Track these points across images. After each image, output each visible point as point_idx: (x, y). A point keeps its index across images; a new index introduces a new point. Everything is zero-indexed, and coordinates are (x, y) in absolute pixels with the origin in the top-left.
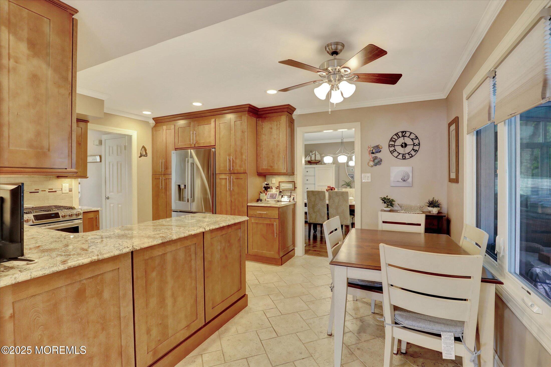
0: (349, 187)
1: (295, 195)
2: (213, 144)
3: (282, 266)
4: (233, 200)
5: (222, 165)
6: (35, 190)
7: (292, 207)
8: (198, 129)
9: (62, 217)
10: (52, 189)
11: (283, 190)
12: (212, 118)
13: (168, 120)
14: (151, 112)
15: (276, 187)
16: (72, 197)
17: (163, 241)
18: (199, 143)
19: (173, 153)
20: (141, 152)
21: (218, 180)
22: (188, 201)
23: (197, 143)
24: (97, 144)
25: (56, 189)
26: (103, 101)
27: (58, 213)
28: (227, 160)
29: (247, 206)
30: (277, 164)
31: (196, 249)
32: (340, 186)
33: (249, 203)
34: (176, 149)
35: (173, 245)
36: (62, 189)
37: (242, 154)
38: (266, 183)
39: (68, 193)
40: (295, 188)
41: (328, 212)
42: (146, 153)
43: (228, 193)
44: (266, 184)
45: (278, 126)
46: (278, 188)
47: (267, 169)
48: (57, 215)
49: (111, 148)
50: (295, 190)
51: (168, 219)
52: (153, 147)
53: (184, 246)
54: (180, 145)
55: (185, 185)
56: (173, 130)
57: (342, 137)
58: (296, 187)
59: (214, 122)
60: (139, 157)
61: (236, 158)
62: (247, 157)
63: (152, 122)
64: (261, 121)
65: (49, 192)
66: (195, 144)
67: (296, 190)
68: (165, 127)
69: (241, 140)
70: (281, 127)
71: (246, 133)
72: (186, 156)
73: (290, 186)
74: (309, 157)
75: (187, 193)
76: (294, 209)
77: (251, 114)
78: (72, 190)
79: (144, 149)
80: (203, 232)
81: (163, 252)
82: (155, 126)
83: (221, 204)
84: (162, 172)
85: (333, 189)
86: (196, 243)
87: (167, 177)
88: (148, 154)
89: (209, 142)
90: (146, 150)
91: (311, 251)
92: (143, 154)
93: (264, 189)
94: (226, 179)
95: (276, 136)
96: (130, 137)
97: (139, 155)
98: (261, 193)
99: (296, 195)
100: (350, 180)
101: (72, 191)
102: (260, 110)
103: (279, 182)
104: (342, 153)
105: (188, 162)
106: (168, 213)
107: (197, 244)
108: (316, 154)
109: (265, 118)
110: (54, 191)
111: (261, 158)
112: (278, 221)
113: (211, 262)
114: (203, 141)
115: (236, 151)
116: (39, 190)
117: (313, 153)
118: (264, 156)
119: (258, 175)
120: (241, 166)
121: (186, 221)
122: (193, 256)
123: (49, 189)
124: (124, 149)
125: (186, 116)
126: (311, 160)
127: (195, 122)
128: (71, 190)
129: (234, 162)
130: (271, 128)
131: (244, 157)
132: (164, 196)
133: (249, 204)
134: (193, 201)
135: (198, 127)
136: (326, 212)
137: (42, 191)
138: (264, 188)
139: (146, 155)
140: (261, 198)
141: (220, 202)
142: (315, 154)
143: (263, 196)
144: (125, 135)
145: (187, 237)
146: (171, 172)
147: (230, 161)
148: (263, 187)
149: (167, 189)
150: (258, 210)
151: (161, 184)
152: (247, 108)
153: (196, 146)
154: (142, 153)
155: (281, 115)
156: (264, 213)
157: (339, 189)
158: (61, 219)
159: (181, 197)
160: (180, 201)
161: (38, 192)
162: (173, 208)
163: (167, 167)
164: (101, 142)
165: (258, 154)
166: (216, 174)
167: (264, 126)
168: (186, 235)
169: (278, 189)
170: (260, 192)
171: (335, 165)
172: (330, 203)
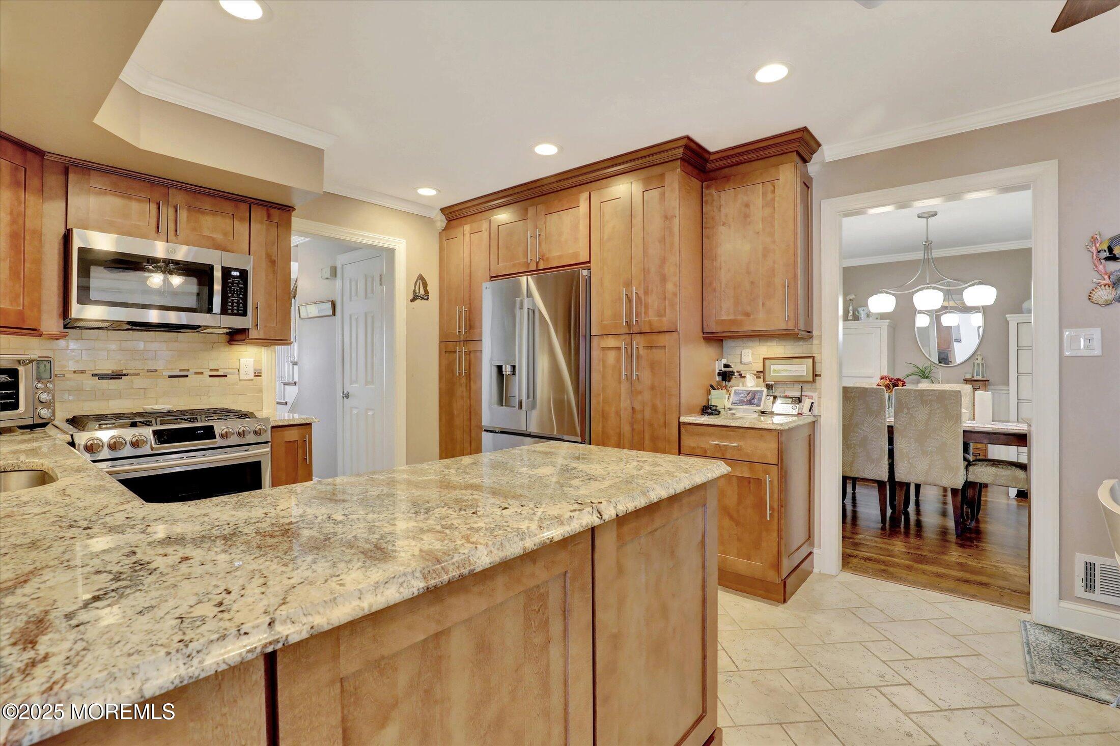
0: (926, 381)
1: (815, 395)
2: (584, 258)
3: (786, 605)
4: (638, 407)
5: (608, 313)
6: (181, 370)
7: (806, 432)
8: (545, 223)
9: (222, 436)
10: (218, 370)
11: (777, 382)
12: (581, 192)
13: (474, 210)
14: (436, 189)
15: (756, 373)
16: (261, 391)
17: (432, 582)
18: (548, 259)
19: (486, 288)
20: (415, 288)
21: (595, 353)
22: (521, 407)
23: (543, 260)
24: (327, 277)
25: (226, 371)
26: (323, 150)
27: (212, 427)
28: (620, 299)
29: (679, 423)
30: (763, 304)
31: (565, 594)
33: (683, 415)
34: (492, 278)
35: (476, 589)
36: (239, 370)
37: (664, 279)
38: (724, 361)
39: (252, 380)
40: (815, 375)
41: (891, 447)
42: (426, 292)
43: (624, 388)
44: (726, 366)
45: (770, 196)
46: (760, 374)
47: (733, 322)
48: (209, 433)
49: (353, 284)
50: (814, 381)
51: (466, 460)
52: (441, 278)
53: (522, 589)
54: (502, 267)
55: (514, 367)
56: (486, 234)
57: (927, 238)
58: (817, 373)
59: (586, 200)
60: (412, 300)
61: (646, 293)
62: (678, 287)
63: (441, 221)
64: (716, 189)
65: (211, 376)
66: (537, 263)
67: (817, 381)
68: (467, 228)
69: (663, 240)
70: (777, 199)
71: (677, 220)
72: (515, 291)
73: (802, 369)
75: (519, 387)
76: (812, 437)
77: (690, 168)
78: (261, 373)
79: (422, 282)
80: (593, 529)
81: (433, 628)
82: (445, 229)
83: (604, 416)
84: (462, 336)
85: (900, 383)
86: (566, 572)
87: (472, 346)
88: (430, 294)
89: (574, 253)
90: (425, 285)
91: (855, 560)
92: (419, 295)
93: (718, 379)
94: (619, 348)
95: (761, 226)
96: (391, 252)
97: (411, 297)
98: (714, 389)
99: (820, 397)
100: (926, 363)
101: (260, 376)
102: (712, 157)
103: (765, 359)
104: (928, 284)
105: (521, 308)
106: (473, 434)
107: (569, 575)
109: (727, 178)
110: (222, 374)
111: (714, 290)
112: (776, 473)
113: (616, 640)
114: (558, 254)
115: (645, 271)
116: (188, 370)
118: (723, 286)
119: (705, 338)
120: (660, 314)
121: (524, 470)
122: (556, 627)
123: (211, 370)
124: (379, 283)
125: (517, 193)
127: (539, 207)
128: (258, 374)
129: (641, 303)
130: (747, 205)
131: (670, 286)
132: (465, 394)
133: (684, 419)
134: (533, 406)
135: (546, 218)
136: (886, 447)
137: (196, 373)
138: (719, 374)
139: (426, 297)
140: (713, 402)
141: (603, 410)
143: (719, 398)
144: (382, 249)
145: (533, 551)
146: (481, 335)
147: (629, 300)
148: (717, 372)
149: (472, 376)
150: (711, 435)
151: (459, 364)
152: (681, 150)
153: (541, 267)
154: (417, 291)
155: (777, 165)
156: (730, 446)
158: (218, 441)
159: (503, 397)
160: (502, 406)
161: (187, 376)
162: (486, 421)
163: (471, 323)
164: (334, 272)
165: (706, 281)
166: (591, 335)
167: (723, 202)
168: (530, 544)
169: (760, 377)
170: (711, 386)
171: (888, 321)
172: (900, 424)
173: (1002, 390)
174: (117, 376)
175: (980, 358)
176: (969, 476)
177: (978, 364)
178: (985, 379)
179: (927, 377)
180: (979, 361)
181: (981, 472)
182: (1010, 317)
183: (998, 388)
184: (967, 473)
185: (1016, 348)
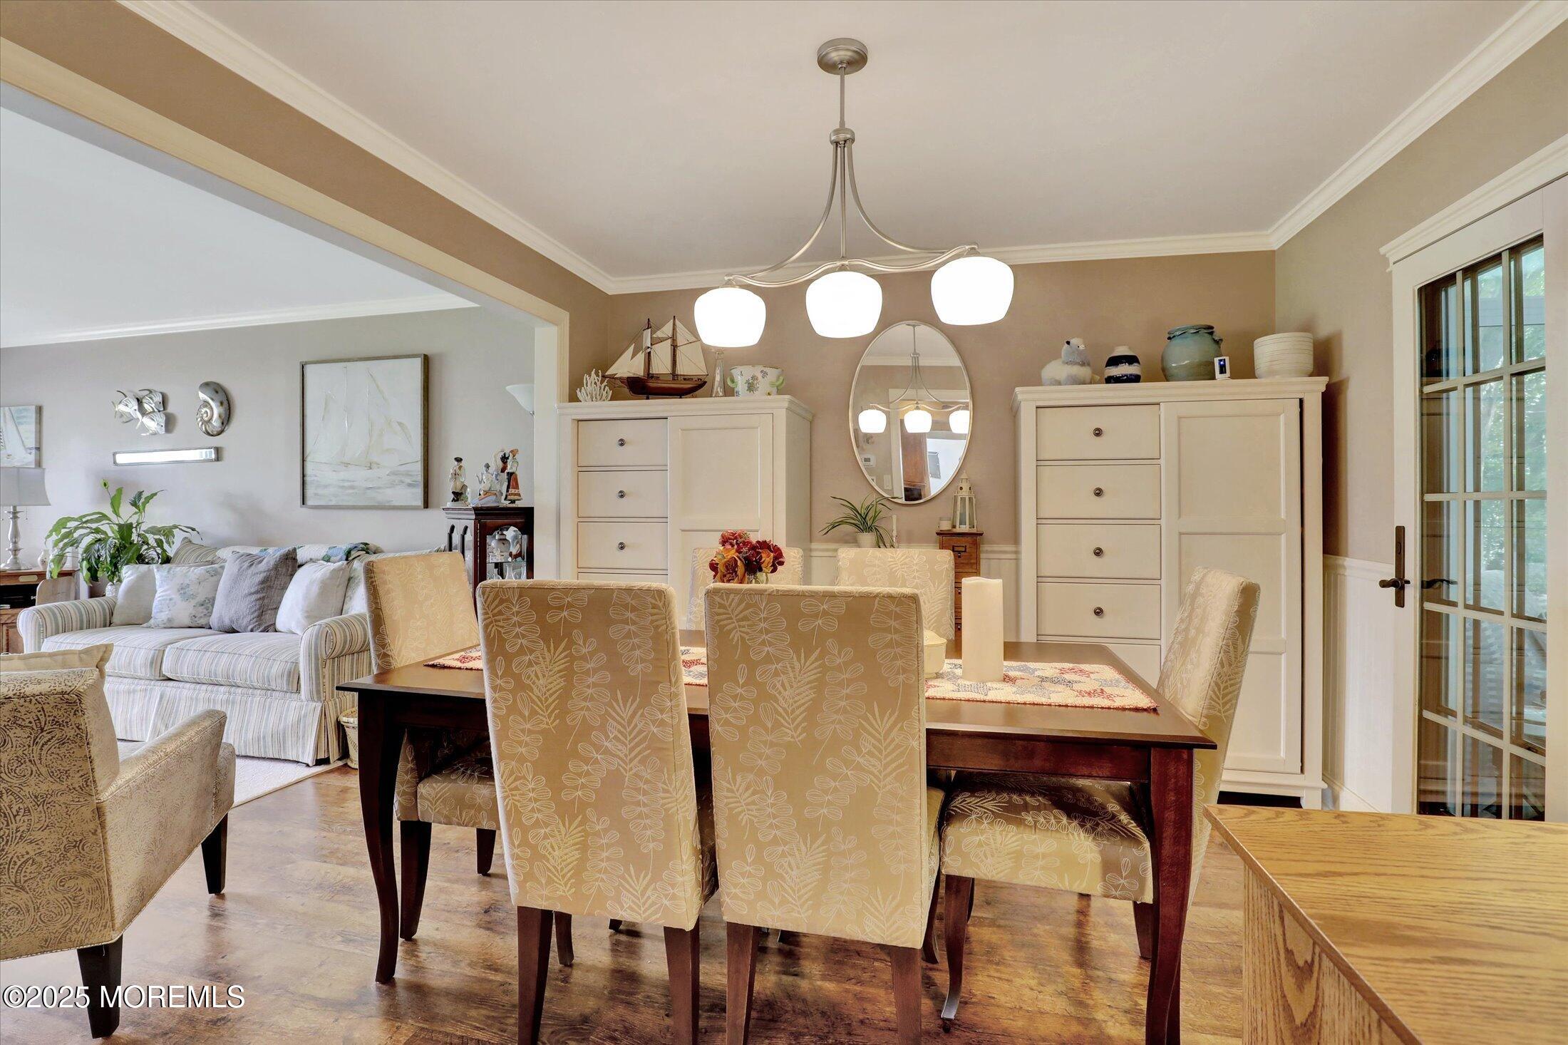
0: (867, 538)
32: (817, 534)
57: (842, 122)
74: (634, 355)
85: (767, 558)
100: (872, 498)
104: (844, 258)
108: (680, 341)
117: (659, 334)
126: (650, 376)
142: (674, 338)
157: (814, 546)
171: (787, 397)
172: (727, 723)
173: (1005, 552)
175: (965, 486)
176: (946, 859)
177: (963, 499)
178: (974, 531)
179: (869, 529)
180: (965, 493)
181: (980, 845)
182: (1023, 392)
183: (996, 548)
184: (941, 850)
185: (1035, 463)
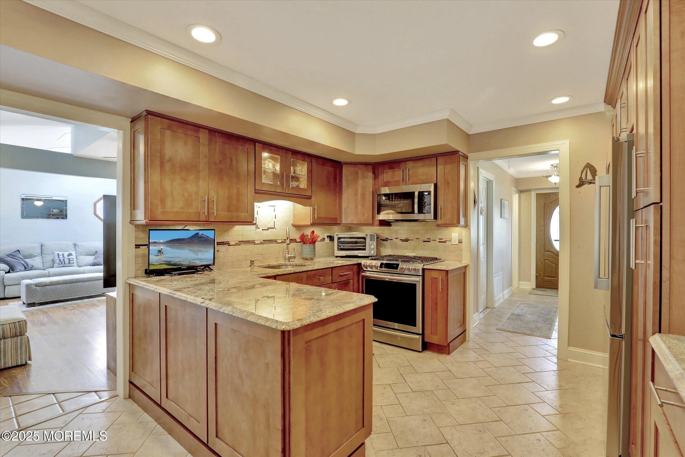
10: (442, 239)
16: (462, 250)
20: (581, 176)
25: (446, 239)
27: (399, 264)
36: (450, 240)
39: (458, 245)
42: (595, 178)
60: (577, 188)
63: (609, 111)
65: (439, 242)
78: (462, 241)
79: (590, 171)
90: (596, 172)
92: (587, 179)
101: (462, 243)
110: (444, 241)
116: (430, 239)
123: (440, 239)
128: (460, 242)
137: (433, 240)
139: (594, 181)
154: (584, 178)
161: (430, 241)
174: (407, 240)
